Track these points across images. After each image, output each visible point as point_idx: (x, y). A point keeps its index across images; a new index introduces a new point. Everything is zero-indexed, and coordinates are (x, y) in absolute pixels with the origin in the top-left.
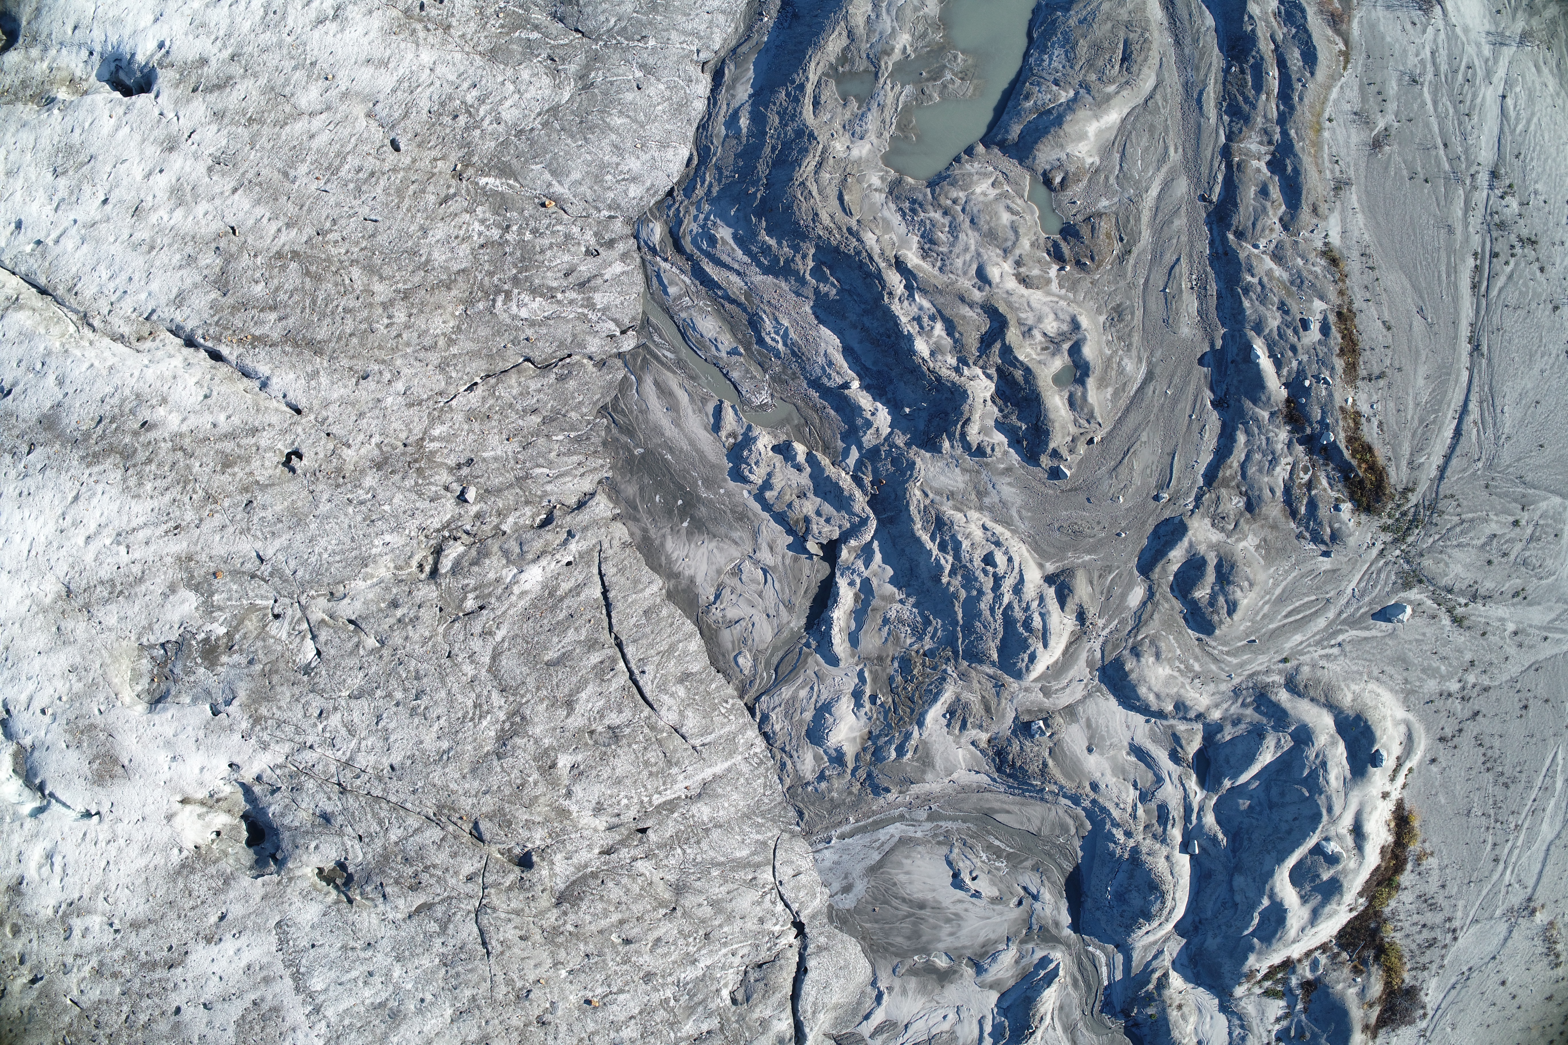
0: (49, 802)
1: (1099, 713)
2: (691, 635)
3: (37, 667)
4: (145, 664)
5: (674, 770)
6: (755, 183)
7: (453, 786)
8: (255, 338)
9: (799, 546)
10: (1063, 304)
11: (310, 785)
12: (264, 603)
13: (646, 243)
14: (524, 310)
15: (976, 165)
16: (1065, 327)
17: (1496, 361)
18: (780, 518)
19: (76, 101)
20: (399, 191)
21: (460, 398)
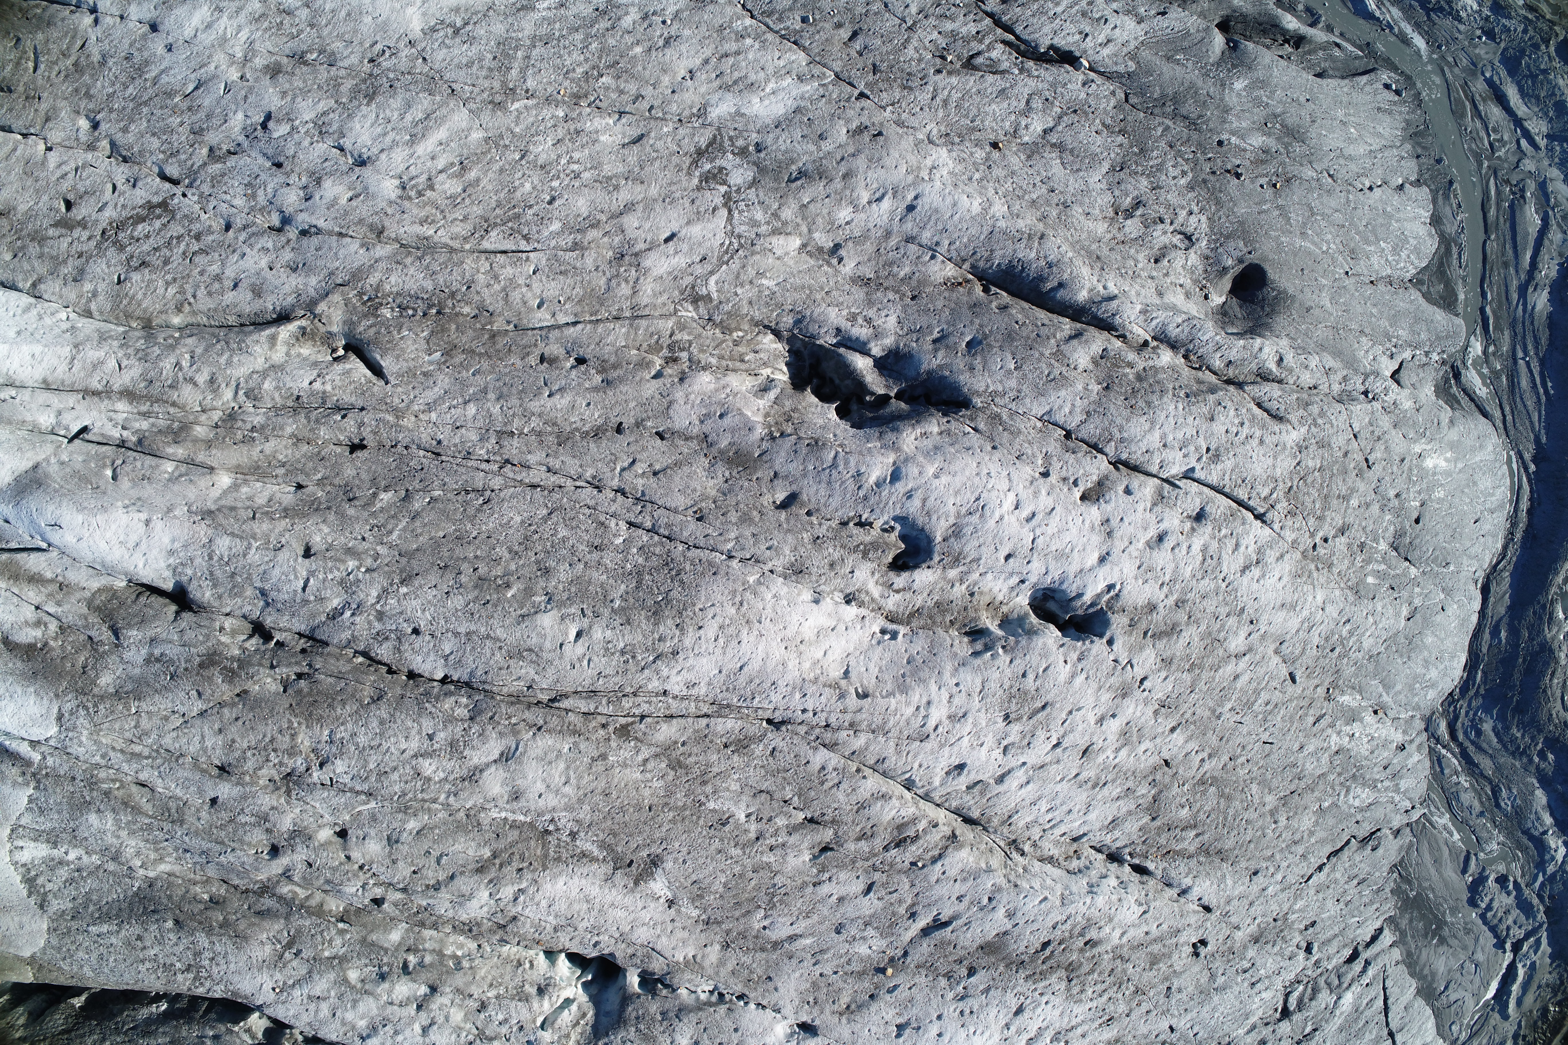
2: (1429, 1018)
8: (1176, 853)
19: (1023, 642)
20: (1291, 717)
21: (1314, 878)
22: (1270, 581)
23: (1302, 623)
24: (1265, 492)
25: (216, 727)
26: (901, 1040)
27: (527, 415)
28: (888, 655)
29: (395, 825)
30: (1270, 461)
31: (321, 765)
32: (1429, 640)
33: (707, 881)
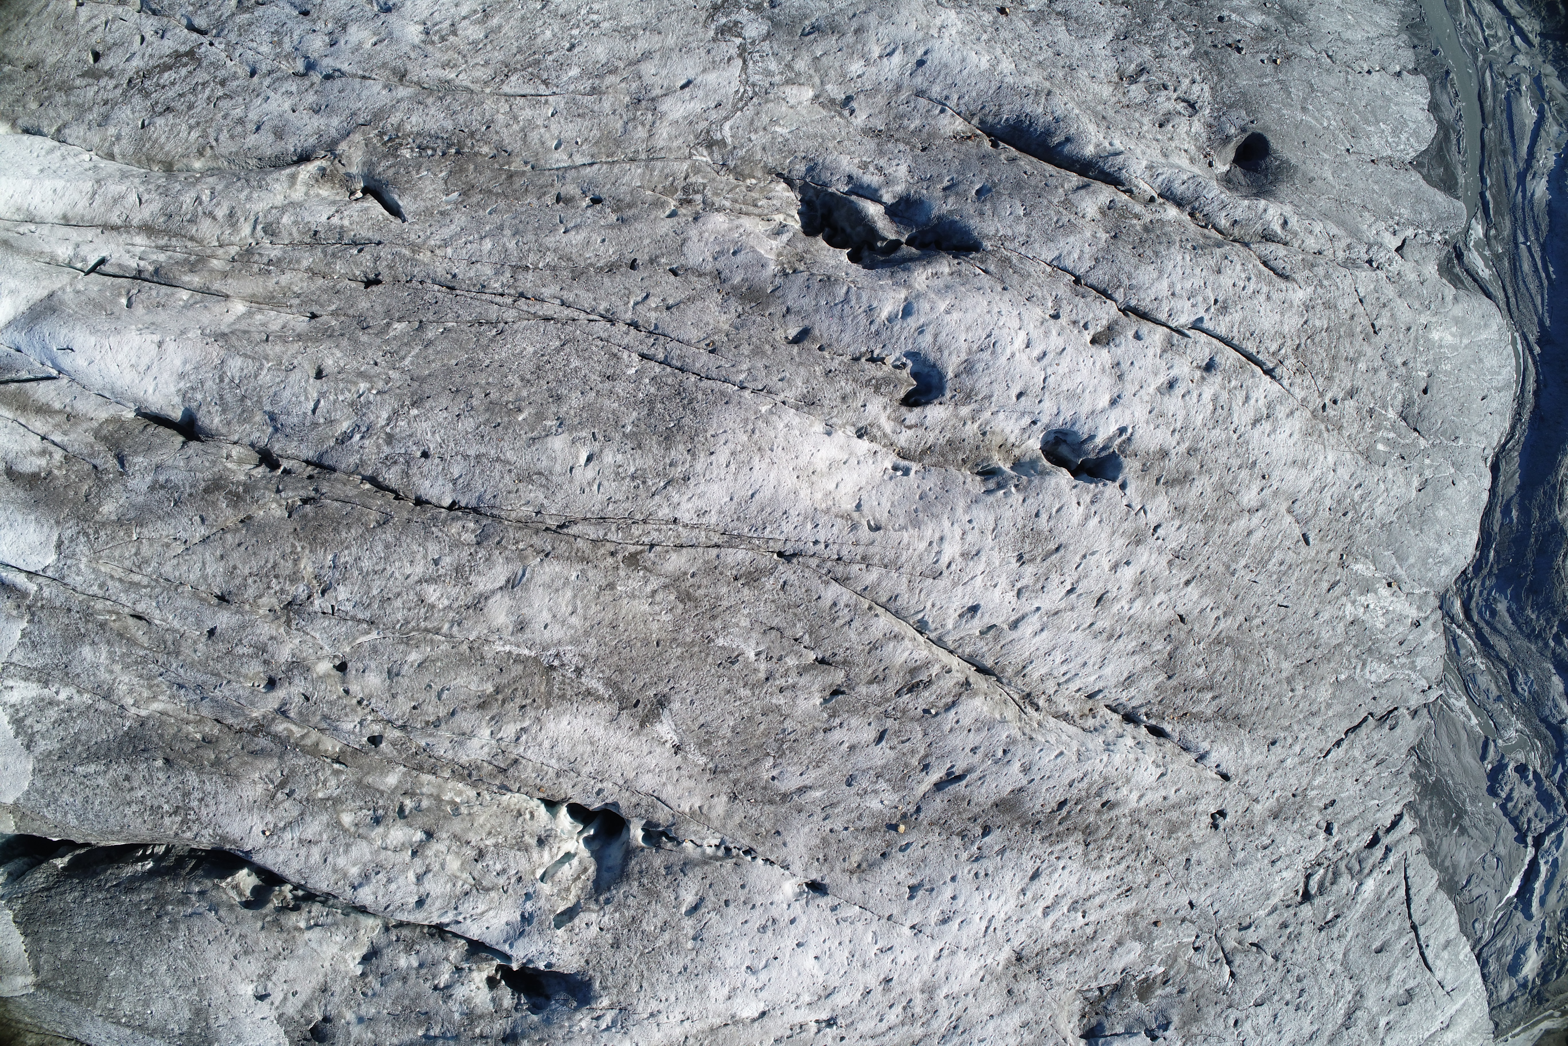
2: (1452, 913)
8: (1193, 715)
12: (1189, 940)
19: (1036, 481)
20: (1305, 580)
21: (1332, 753)
22: (1281, 437)
23: (1314, 482)
24: (1273, 348)
25: (218, 553)
26: (914, 902)
27: (542, 250)
28: (900, 491)
29: (396, 656)
30: (1277, 317)
31: (323, 592)
32: (1441, 513)
33: (715, 724)
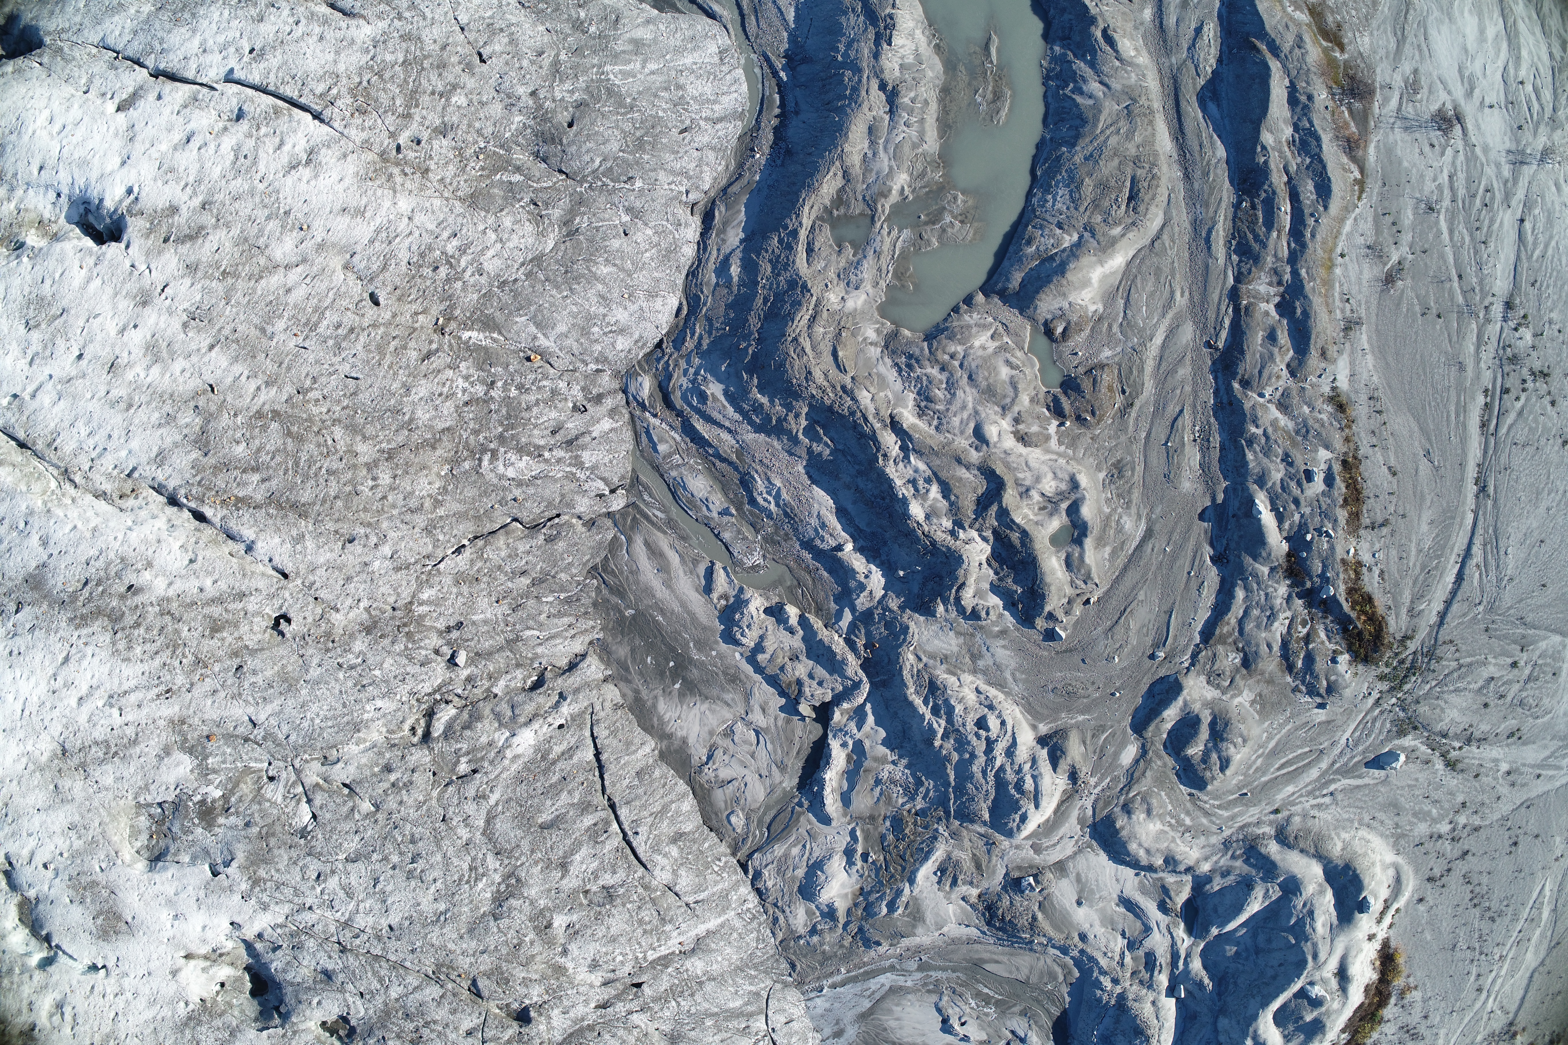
0: (56, 954)
1: (1089, 868)
2: (684, 795)
3: (37, 824)
4: (143, 821)
5: (668, 927)
6: (746, 337)
7: (451, 946)
8: (239, 500)
9: (791, 708)
10: (1062, 461)
11: (311, 944)
12: (258, 765)
13: (635, 398)
14: (510, 469)
15: (975, 315)
16: (1063, 486)
17: (1502, 501)
18: (773, 681)
19: (45, 248)
20: (379, 348)
21: (447, 561)
22: (326, 182)
23: (378, 231)
24: (320, 88)
30: (330, 57)
